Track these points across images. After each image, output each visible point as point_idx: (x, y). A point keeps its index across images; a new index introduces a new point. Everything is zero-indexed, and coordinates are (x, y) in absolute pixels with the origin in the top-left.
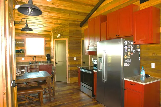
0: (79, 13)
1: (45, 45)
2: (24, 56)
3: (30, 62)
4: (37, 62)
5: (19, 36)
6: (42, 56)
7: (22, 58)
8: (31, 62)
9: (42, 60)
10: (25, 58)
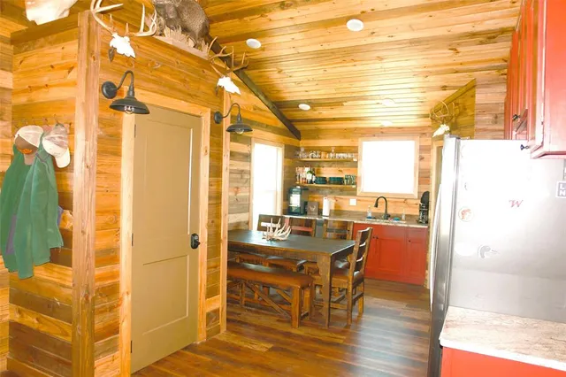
0: (491, 37)
1: (418, 161)
2: (355, 195)
3: (370, 215)
4: (388, 216)
5: (345, 137)
6: (406, 199)
7: (349, 199)
8: (372, 213)
9: (404, 211)
10: (357, 200)
